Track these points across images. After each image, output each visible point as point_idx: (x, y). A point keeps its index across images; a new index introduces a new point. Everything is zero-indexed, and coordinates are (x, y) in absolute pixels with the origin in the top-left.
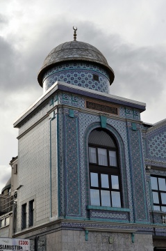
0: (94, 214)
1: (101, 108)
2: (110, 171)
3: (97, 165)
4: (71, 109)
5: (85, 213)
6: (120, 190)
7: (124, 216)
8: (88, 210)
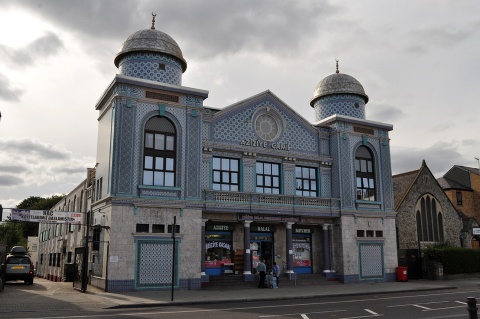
0: (144, 192)
1: (162, 97)
2: (165, 154)
3: (153, 149)
4: (129, 99)
5: (135, 191)
6: (174, 171)
7: (175, 194)
8: (139, 189)
